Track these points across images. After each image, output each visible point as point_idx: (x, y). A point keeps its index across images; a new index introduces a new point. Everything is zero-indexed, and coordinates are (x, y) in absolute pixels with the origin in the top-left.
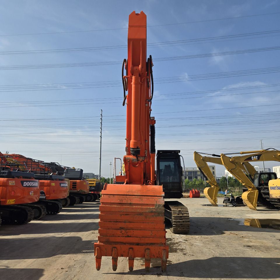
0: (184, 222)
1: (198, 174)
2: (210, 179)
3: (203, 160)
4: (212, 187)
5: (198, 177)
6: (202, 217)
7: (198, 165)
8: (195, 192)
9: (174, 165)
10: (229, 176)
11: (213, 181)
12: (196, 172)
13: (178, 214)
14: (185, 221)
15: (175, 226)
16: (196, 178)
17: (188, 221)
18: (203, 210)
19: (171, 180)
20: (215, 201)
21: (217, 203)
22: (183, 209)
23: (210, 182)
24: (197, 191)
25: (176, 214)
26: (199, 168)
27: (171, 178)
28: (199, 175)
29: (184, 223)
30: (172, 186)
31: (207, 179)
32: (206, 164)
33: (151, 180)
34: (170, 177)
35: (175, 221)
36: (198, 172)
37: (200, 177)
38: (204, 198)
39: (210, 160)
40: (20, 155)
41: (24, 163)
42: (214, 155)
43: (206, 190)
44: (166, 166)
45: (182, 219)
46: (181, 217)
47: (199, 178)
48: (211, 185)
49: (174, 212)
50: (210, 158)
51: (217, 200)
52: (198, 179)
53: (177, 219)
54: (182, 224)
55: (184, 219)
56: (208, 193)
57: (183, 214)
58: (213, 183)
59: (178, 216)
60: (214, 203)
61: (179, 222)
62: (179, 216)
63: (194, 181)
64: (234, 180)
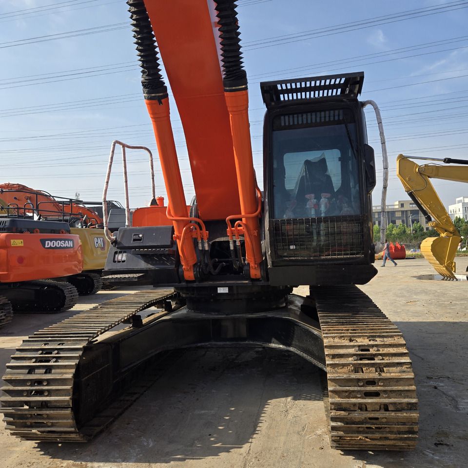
0: (386, 407)
1: (396, 216)
2: (438, 217)
3: (420, 173)
4: (443, 235)
5: (397, 221)
6: (431, 319)
7: (407, 188)
8: (396, 248)
9: (340, 159)
10: (457, 217)
11: (446, 221)
12: (393, 211)
13: (357, 369)
14: (394, 404)
15: (339, 424)
16: (394, 222)
17: (409, 404)
18: (425, 292)
19: (323, 208)
20: (450, 268)
21: (455, 272)
22: (379, 341)
23: (437, 226)
24: (399, 246)
25: (344, 365)
26: (411, 195)
27: (323, 201)
28: (399, 218)
29: (387, 414)
30: (327, 235)
31: (429, 219)
32: (428, 183)
33: (243, 213)
34: (318, 198)
35: (340, 404)
36: (396, 213)
37: (401, 220)
38: (413, 258)
39: (437, 172)
40: (19, 185)
41: (29, 201)
42: (449, 161)
43: (427, 243)
44: (307, 163)
45: (376, 394)
46: (372, 382)
47: (399, 222)
48: (439, 231)
49: (334, 356)
50: (438, 168)
51: (455, 266)
52: (397, 225)
53: (350, 394)
54: (377, 419)
55: (385, 391)
56: (432, 250)
57: (380, 368)
58: (446, 228)
59: (353, 376)
60: (446, 273)
61: (362, 407)
62: (359, 376)
63: (389, 229)
64: (465, 223)
